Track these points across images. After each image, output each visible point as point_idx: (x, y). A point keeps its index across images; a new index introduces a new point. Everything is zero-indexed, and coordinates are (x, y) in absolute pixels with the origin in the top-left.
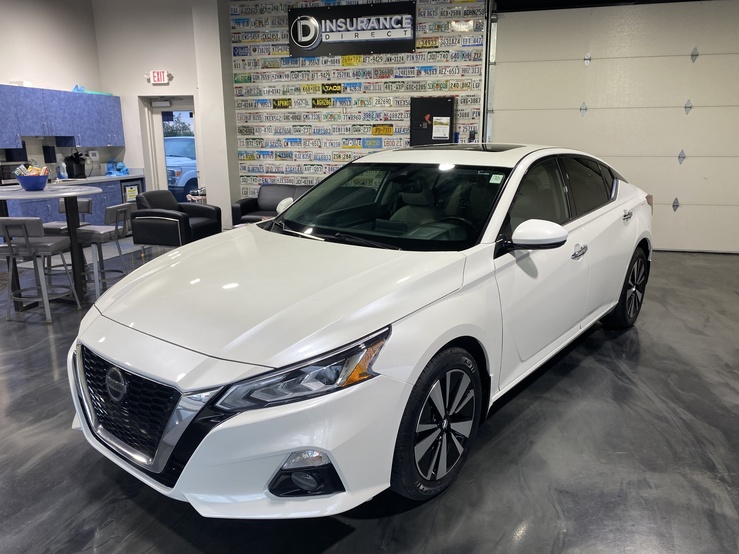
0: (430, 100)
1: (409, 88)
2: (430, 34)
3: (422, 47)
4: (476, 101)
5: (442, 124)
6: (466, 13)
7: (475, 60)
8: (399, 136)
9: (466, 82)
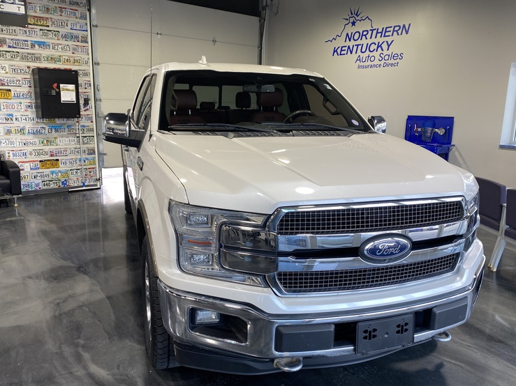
0: (46, 69)
1: (25, 58)
2: (39, 14)
3: (34, 24)
4: (86, 74)
5: (68, 90)
6: (70, 3)
7: (82, 42)
8: (18, 101)
9: (76, 58)
